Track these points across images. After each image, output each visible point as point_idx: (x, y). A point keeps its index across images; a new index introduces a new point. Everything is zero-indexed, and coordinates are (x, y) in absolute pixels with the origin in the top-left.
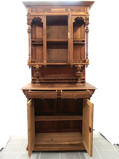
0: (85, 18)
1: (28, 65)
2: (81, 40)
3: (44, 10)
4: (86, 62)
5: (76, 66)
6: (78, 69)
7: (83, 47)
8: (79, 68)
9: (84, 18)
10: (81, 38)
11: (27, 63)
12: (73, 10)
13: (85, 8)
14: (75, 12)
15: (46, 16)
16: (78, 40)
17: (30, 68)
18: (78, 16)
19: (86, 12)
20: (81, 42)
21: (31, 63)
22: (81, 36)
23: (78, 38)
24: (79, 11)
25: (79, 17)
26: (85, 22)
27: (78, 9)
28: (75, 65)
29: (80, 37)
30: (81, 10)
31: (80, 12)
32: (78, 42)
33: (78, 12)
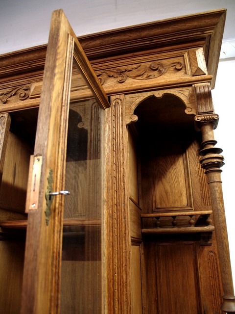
0: (191, 96)
2: (191, 216)
3: (5, 94)
9: (184, 95)
10: (189, 204)
12: (127, 73)
13: (186, 55)
14: (134, 78)
15: (6, 115)
16: (174, 217)
18: (149, 94)
19: (188, 68)
20: (190, 224)
22: (189, 196)
23: (178, 205)
24: (156, 73)
25: (159, 94)
26: (193, 116)
27: (148, 64)
29: (185, 202)
30: (162, 65)
31: (161, 73)
32: (174, 225)
33: (148, 77)
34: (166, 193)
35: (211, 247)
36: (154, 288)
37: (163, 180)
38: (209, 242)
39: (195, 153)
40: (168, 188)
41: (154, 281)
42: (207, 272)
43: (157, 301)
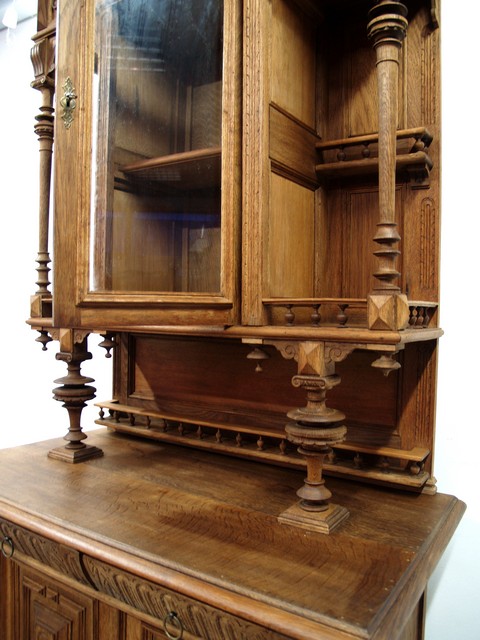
1: (34, 326)
4: (372, 319)
5: (285, 355)
6: (296, 382)
7: (421, 195)
8: (309, 371)
10: (401, 125)
11: (28, 316)
17: (45, 345)
21: (39, 313)
22: (402, 112)
28: (280, 346)
34: (367, 110)
35: (428, 191)
36: (338, 256)
37: (364, 90)
38: (425, 183)
39: (419, 33)
40: (370, 102)
41: (338, 247)
42: (418, 230)
43: (341, 274)
